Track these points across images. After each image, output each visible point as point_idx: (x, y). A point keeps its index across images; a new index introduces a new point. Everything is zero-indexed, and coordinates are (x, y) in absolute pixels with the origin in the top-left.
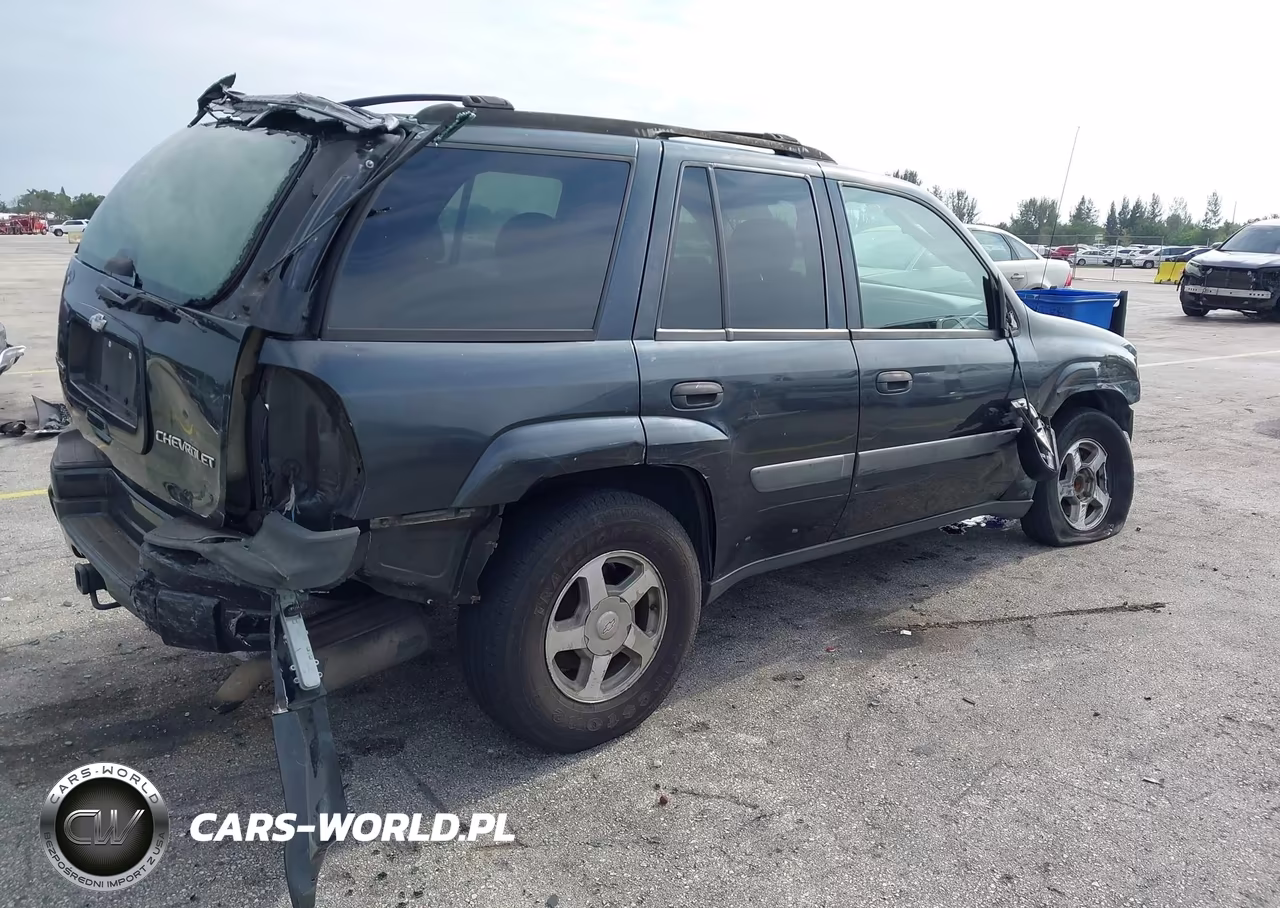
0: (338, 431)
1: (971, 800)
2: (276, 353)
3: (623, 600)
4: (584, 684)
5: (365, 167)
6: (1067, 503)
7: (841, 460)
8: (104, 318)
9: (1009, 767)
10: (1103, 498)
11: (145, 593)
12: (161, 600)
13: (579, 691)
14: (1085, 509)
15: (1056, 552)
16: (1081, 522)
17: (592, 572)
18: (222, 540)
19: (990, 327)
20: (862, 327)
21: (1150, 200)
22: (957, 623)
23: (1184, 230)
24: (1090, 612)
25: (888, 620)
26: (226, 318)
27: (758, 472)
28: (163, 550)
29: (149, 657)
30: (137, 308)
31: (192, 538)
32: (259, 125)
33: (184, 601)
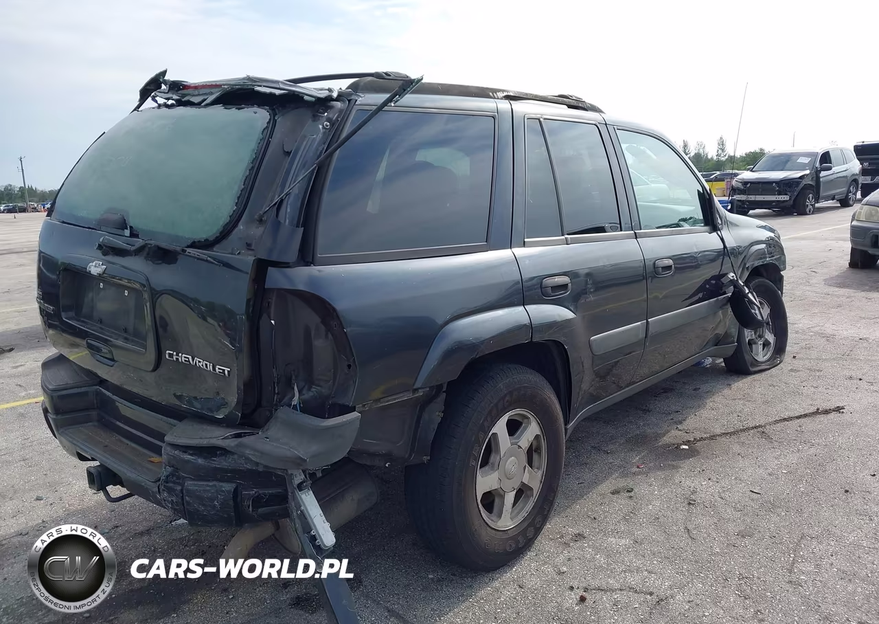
0: (330, 336)
1: (801, 566)
2: (276, 278)
3: (520, 447)
4: (500, 516)
5: (324, 128)
6: (751, 343)
7: (638, 326)
8: (102, 265)
9: (812, 538)
10: (770, 337)
11: (171, 485)
12: (188, 491)
13: (497, 522)
14: (762, 346)
15: (750, 378)
16: (761, 355)
17: (500, 428)
18: (245, 434)
19: (706, 224)
20: (641, 229)
21: (682, 144)
22: (714, 436)
23: (705, 162)
24: (799, 417)
25: (666, 439)
26: (232, 254)
27: (595, 340)
28: (185, 449)
29: (124, 534)
30: (145, 253)
31: (216, 436)
32: (214, 103)
33: (208, 488)
